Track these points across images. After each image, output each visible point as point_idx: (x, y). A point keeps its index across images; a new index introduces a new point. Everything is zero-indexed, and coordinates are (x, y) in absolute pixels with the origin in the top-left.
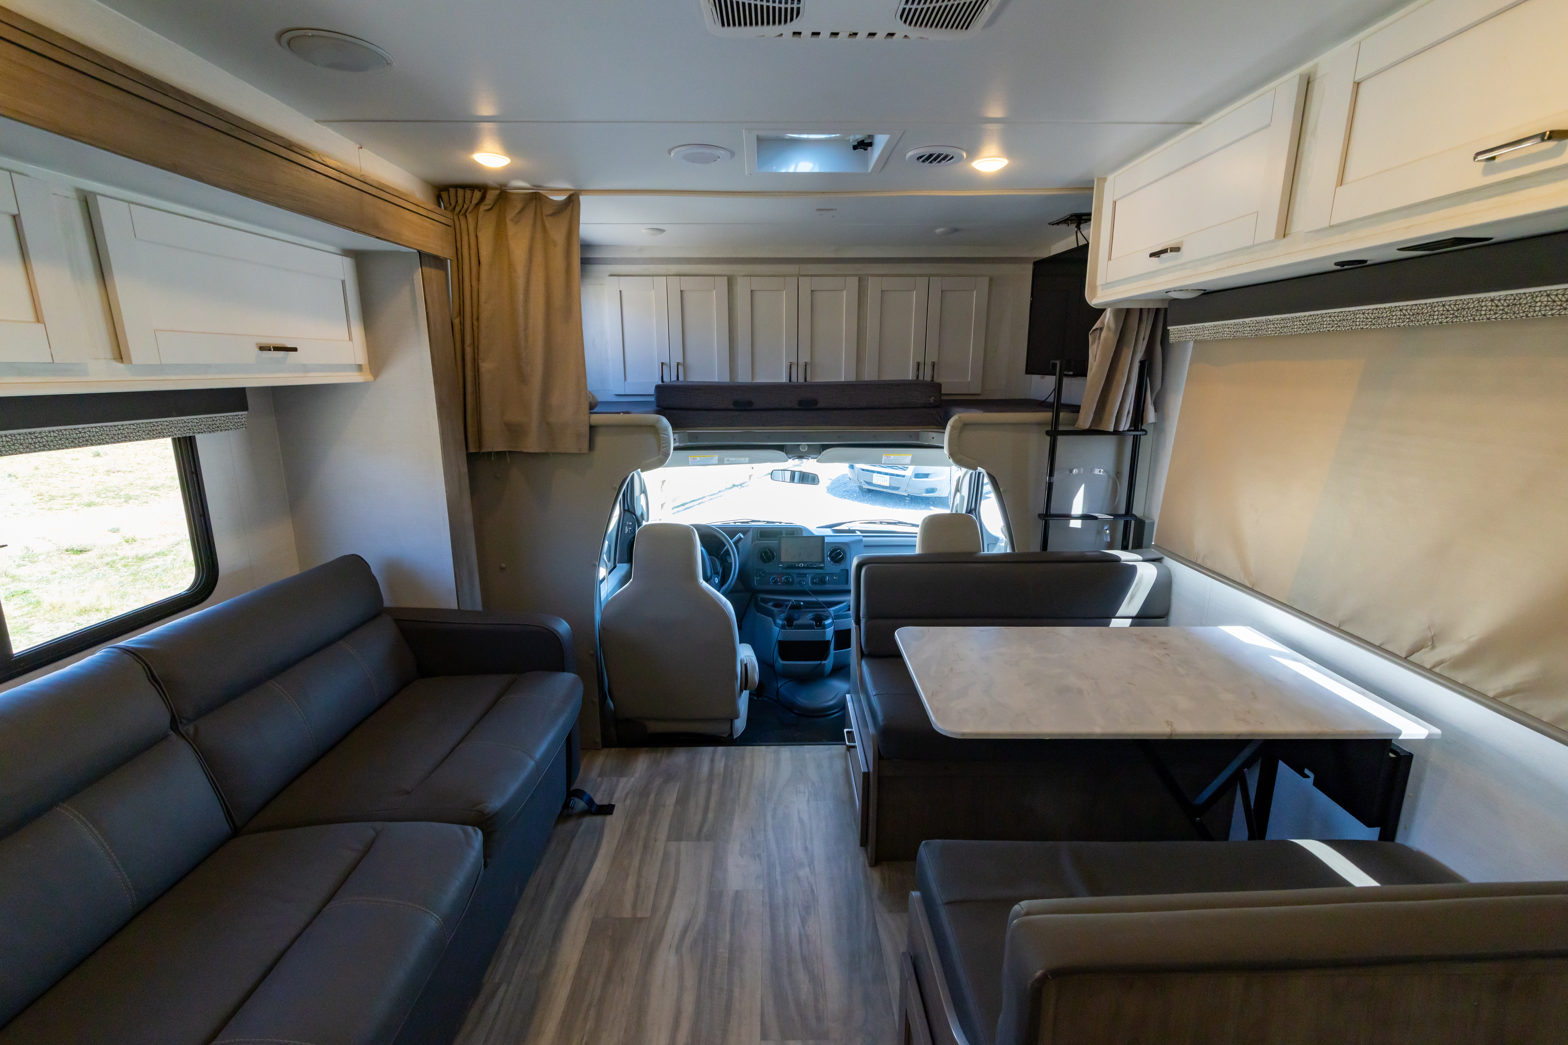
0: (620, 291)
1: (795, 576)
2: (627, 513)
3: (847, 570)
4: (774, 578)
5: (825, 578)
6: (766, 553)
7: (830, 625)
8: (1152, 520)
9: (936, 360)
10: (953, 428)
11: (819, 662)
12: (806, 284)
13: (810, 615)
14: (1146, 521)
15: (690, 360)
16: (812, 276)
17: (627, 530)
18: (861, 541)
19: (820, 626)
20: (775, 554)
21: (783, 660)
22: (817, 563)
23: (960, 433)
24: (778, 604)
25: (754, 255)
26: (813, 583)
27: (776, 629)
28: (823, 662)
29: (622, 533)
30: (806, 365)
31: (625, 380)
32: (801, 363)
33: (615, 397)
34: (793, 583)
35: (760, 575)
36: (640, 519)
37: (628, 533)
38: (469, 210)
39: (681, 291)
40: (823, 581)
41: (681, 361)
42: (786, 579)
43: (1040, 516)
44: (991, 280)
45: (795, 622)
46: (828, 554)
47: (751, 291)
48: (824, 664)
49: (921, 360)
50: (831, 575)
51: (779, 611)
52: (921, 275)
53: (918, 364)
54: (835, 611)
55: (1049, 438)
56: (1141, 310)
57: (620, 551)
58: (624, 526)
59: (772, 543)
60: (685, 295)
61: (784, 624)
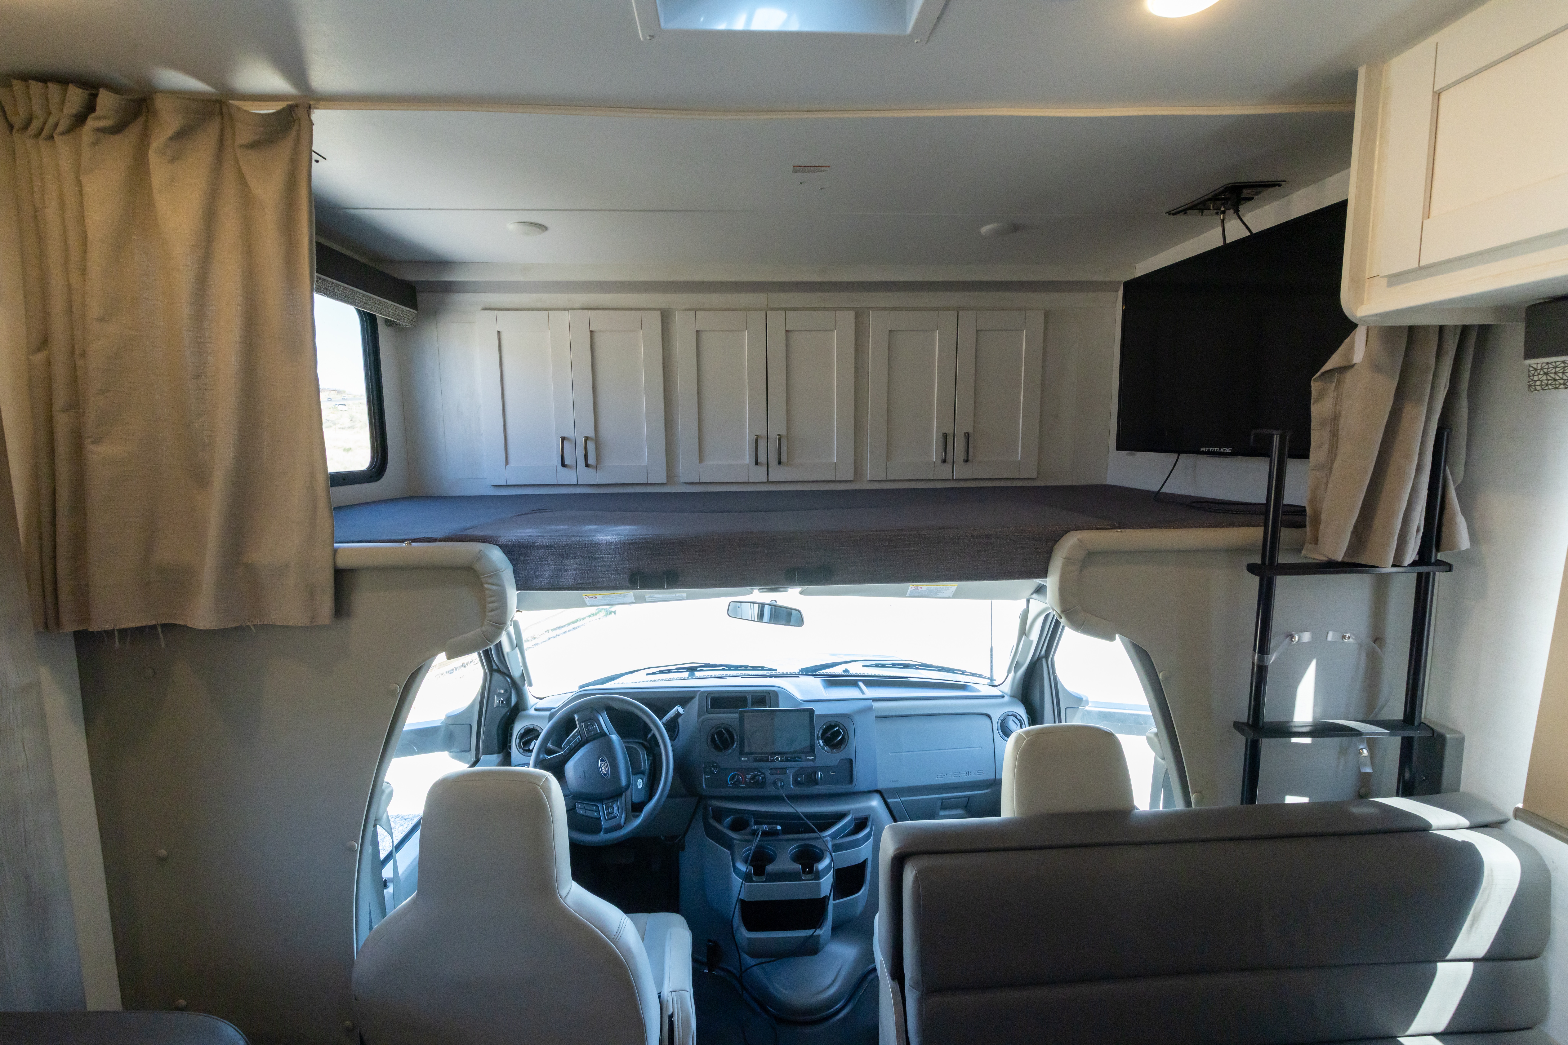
0: (499, 332)
1: (767, 772)
2: (496, 676)
3: (851, 760)
4: (732, 779)
5: (815, 773)
6: (720, 734)
7: (827, 869)
8: (1460, 733)
9: (970, 430)
10: (1068, 561)
11: (810, 932)
12: (778, 323)
13: (792, 848)
14: (1448, 736)
15: (605, 433)
16: (786, 309)
17: (496, 702)
18: (870, 708)
19: (811, 871)
20: (736, 737)
21: (749, 929)
22: (802, 755)
23: (1082, 569)
24: (739, 825)
25: (698, 277)
26: (796, 783)
27: (737, 881)
28: (817, 933)
29: (490, 705)
30: (779, 439)
31: (507, 463)
32: (773, 435)
33: (492, 489)
34: (762, 784)
35: (711, 773)
36: (519, 682)
37: (498, 706)
38: (60, 128)
39: (591, 332)
40: (811, 780)
41: (591, 433)
42: (753, 777)
43: (1237, 725)
44: (1047, 314)
45: (769, 868)
46: (820, 735)
47: (697, 331)
48: (819, 936)
49: (949, 431)
50: (826, 769)
51: (742, 841)
52: (944, 309)
53: (945, 436)
54: (834, 836)
55: (1256, 579)
56: (1441, 328)
57: (486, 735)
58: (491, 694)
59: (729, 717)
60: (598, 337)
61: (750, 871)
